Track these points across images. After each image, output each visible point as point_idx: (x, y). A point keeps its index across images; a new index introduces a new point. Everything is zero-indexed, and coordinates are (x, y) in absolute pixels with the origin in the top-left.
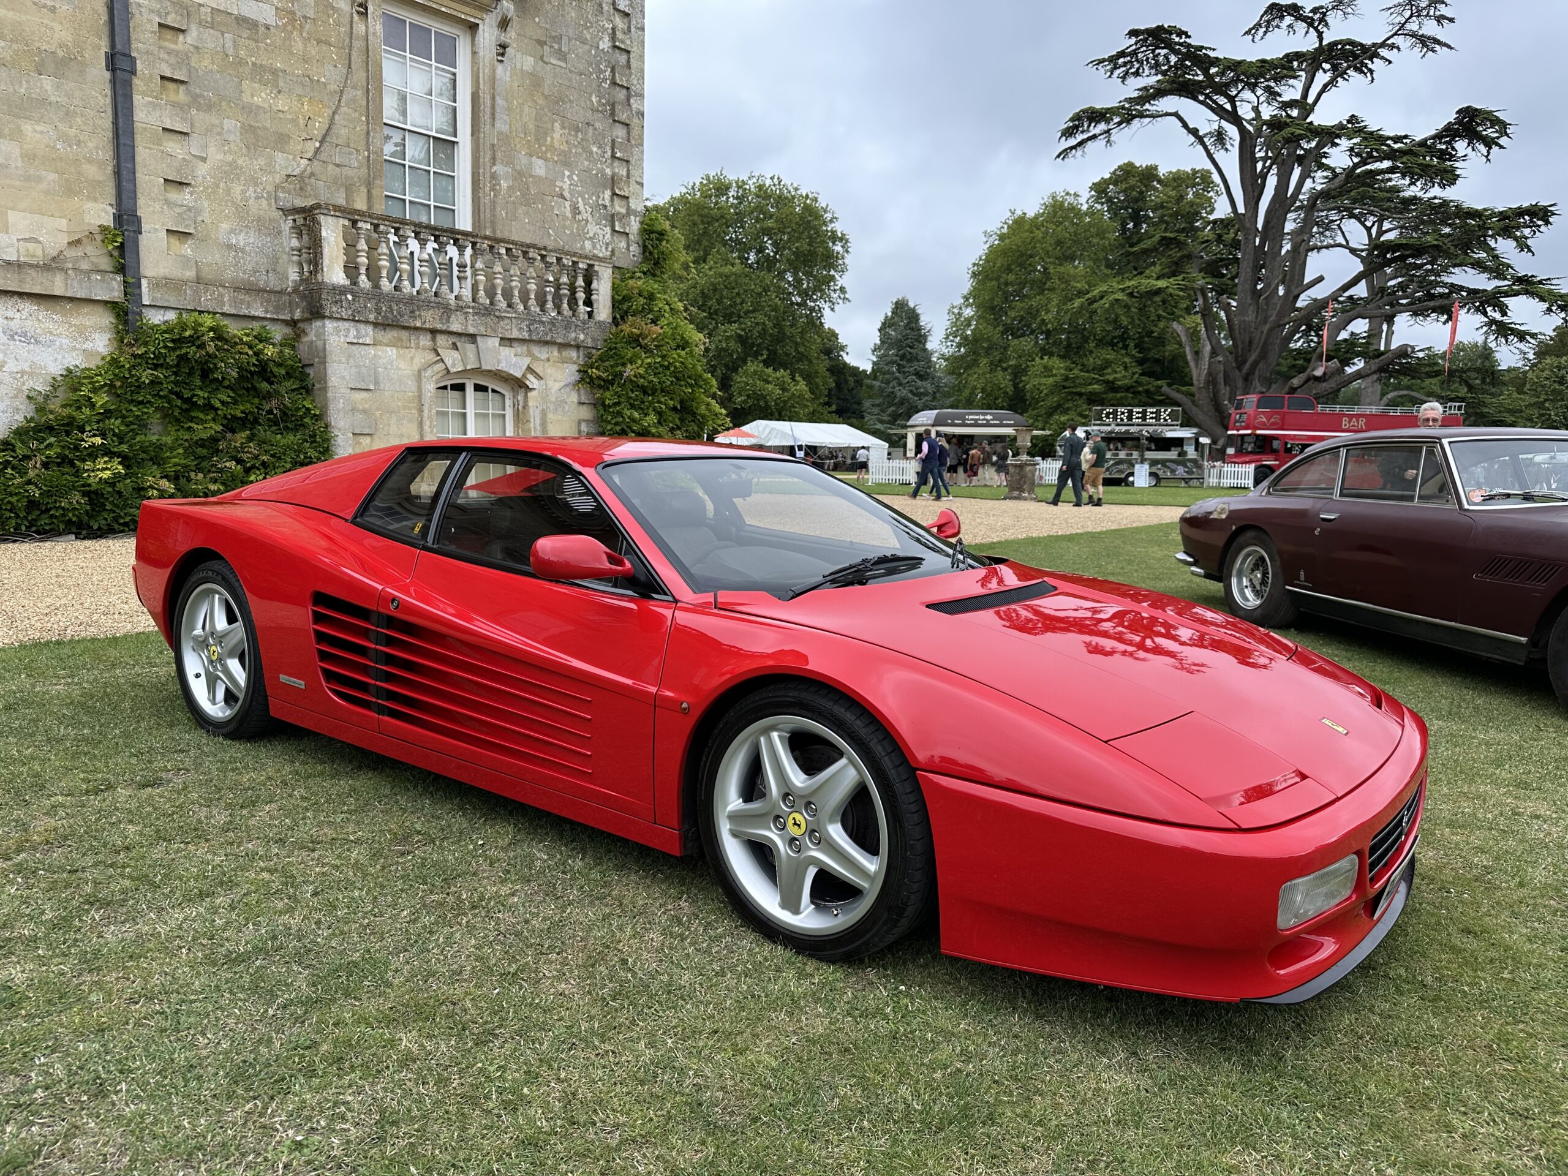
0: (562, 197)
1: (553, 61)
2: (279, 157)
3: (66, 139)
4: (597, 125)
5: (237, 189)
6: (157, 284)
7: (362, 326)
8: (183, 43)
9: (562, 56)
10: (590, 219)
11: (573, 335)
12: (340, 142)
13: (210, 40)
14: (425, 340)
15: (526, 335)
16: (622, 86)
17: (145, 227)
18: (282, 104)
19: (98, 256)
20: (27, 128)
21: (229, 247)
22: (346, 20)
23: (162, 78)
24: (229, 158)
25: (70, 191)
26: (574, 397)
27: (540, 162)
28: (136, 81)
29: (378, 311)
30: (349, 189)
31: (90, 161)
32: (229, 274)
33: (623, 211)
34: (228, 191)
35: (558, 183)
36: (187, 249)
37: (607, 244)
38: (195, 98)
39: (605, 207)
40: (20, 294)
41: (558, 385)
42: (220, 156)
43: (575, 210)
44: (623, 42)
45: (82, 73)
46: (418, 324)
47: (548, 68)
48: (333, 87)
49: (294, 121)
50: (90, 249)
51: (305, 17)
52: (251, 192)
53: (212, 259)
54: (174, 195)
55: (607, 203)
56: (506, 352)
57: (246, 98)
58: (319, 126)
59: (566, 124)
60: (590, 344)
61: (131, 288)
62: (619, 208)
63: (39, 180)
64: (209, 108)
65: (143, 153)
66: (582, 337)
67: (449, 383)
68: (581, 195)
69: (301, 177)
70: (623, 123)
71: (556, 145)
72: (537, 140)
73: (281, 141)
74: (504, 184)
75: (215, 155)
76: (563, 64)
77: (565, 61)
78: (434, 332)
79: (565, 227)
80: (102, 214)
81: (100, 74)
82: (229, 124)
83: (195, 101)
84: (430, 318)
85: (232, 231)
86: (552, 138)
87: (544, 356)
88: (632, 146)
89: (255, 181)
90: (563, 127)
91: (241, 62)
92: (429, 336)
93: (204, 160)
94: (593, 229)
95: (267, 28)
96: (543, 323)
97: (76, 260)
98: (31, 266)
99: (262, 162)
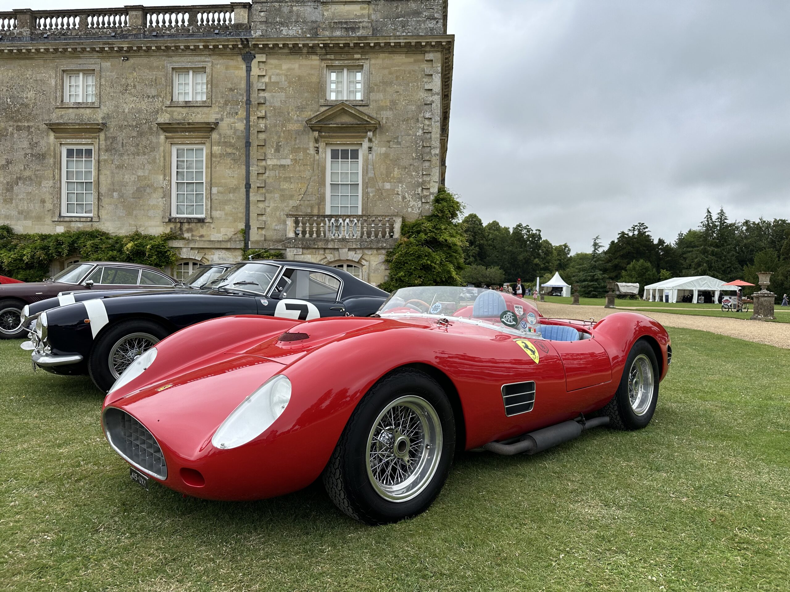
0: (398, 194)
1: (394, 146)
2: (291, 202)
3: (235, 208)
4: (415, 164)
5: (278, 213)
6: (252, 243)
7: (298, 249)
8: (264, 177)
9: (399, 143)
10: (411, 200)
11: (381, 245)
12: (310, 193)
13: (272, 173)
14: (321, 252)
15: (359, 247)
16: (427, 147)
17: (251, 227)
18: (292, 186)
19: (240, 237)
20: (226, 207)
21: (275, 230)
22: (313, 157)
23: (258, 187)
24: (276, 205)
25: (235, 221)
26: (383, 267)
27: (388, 184)
28: (251, 190)
29: (302, 244)
30: (312, 207)
31: (240, 213)
32: (274, 238)
33: (428, 194)
34: (275, 214)
35: (396, 190)
36: (263, 232)
37: (419, 208)
38: (267, 190)
39: (419, 194)
40: (223, 249)
41: (376, 263)
42: (273, 205)
43: (404, 198)
44: (427, 130)
45: (239, 191)
46: (316, 247)
47: (392, 149)
48: (308, 177)
49: (296, 190)
50: (239, 235)
51: (300, 159)
52: (282, 213)
53: (270, 234)
54: (260, 218)
55: (420, 192)
56: (352, 253)
57: (281, 187)
58: (303, 190)
59: (400, 167)
60: (388, 247)
61: (246, 245)
62: (425, 193)
63: (228, 219)
64: (271, 192)
65: (251, 208)
66: (385, 245)
67: (337, 265)
68: (406, 192)
69: (296, 207)
70: (428, 161)
71: (395, 176)
72: (387, 176)
73: (291, 197)
74: (371, 195)
75: (272, 205)
76: (399, 146)
77: (400, 144)
78: (325, 249)
79: (398, 205)
80: (242, 226)
81: (243, 190)
82: (276, 195)
83: (268, 191)
84: (321, 244)
85: (276, 225)
86: (394, 174)
87: (370, 253)
88: (432, 168)
89: (283, 210)
90: (399, 169)
91: (280, 177)
92: (323, 250)
93: (269, 207)
94: (412, 203)
95: (288, 166)
96: (367, 242)
97: (235, 238)
98: (223, 241)
99: (285, 204)
